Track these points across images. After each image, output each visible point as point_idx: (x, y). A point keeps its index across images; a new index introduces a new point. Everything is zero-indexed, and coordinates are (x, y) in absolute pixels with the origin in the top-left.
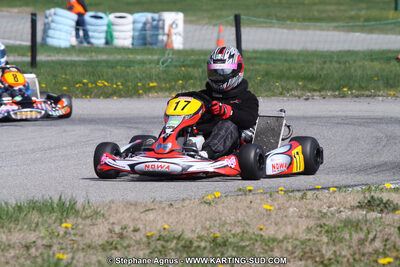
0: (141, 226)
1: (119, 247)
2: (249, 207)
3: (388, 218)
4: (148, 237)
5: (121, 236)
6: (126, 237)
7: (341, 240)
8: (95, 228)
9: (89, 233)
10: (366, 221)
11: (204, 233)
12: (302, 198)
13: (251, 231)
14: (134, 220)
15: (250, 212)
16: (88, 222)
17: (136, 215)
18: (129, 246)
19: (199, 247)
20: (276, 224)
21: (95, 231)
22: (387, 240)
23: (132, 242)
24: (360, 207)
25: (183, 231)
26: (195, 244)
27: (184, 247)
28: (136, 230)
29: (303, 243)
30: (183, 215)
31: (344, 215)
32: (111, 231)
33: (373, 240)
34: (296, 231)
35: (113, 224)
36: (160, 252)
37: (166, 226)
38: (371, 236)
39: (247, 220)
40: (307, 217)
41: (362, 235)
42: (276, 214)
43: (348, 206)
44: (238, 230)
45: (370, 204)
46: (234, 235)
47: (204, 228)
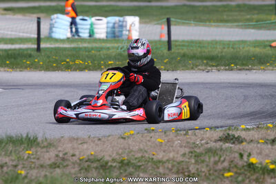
0: (77, 153)
1: (61, 166)
2: (149, 141)
3: (237, 147)
4: (80, 160)
5: (63, 159)
6: (67, 160)
7: (203, 162)
8: (47, 154)
9: (43, 157)
10: (221, 149)
11: (117, 157)
12: (185, 135)
13: (147, 156)
14: (74, 148)
15: (150, 144)
16: (44, 150)
17: (76, 146)
18: (67, 166)
19: (111, 166)
20: (164, 152)
21: (47, 156)
22: (232, 162)
23: (70, 163)
24: (221, 140)
25: (104, 156)
26: (110, 164)
27: (102, 166)
28: (73, 155)
29: (179, 163)
30: (105, 146)
31: (209, 146)
32: (57, 156)
33: (224, 161)
34: (176, 156)
35: (60, 151)
36: (86, 169)
37: (93, 153)
38: (222, 159)
39: (146, 149)
40: (185, 147)
41: (217, 158)
42: (166, 145)
43: (213, 139)
44: (139, 155)
45: (227, 138)
46: (136, 158)
47: (117, 153)
